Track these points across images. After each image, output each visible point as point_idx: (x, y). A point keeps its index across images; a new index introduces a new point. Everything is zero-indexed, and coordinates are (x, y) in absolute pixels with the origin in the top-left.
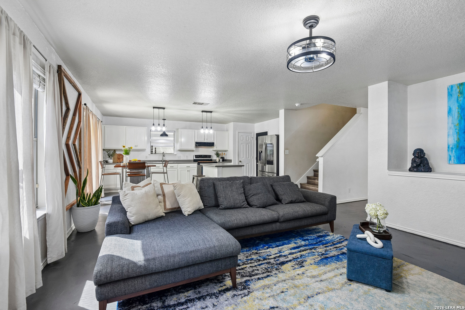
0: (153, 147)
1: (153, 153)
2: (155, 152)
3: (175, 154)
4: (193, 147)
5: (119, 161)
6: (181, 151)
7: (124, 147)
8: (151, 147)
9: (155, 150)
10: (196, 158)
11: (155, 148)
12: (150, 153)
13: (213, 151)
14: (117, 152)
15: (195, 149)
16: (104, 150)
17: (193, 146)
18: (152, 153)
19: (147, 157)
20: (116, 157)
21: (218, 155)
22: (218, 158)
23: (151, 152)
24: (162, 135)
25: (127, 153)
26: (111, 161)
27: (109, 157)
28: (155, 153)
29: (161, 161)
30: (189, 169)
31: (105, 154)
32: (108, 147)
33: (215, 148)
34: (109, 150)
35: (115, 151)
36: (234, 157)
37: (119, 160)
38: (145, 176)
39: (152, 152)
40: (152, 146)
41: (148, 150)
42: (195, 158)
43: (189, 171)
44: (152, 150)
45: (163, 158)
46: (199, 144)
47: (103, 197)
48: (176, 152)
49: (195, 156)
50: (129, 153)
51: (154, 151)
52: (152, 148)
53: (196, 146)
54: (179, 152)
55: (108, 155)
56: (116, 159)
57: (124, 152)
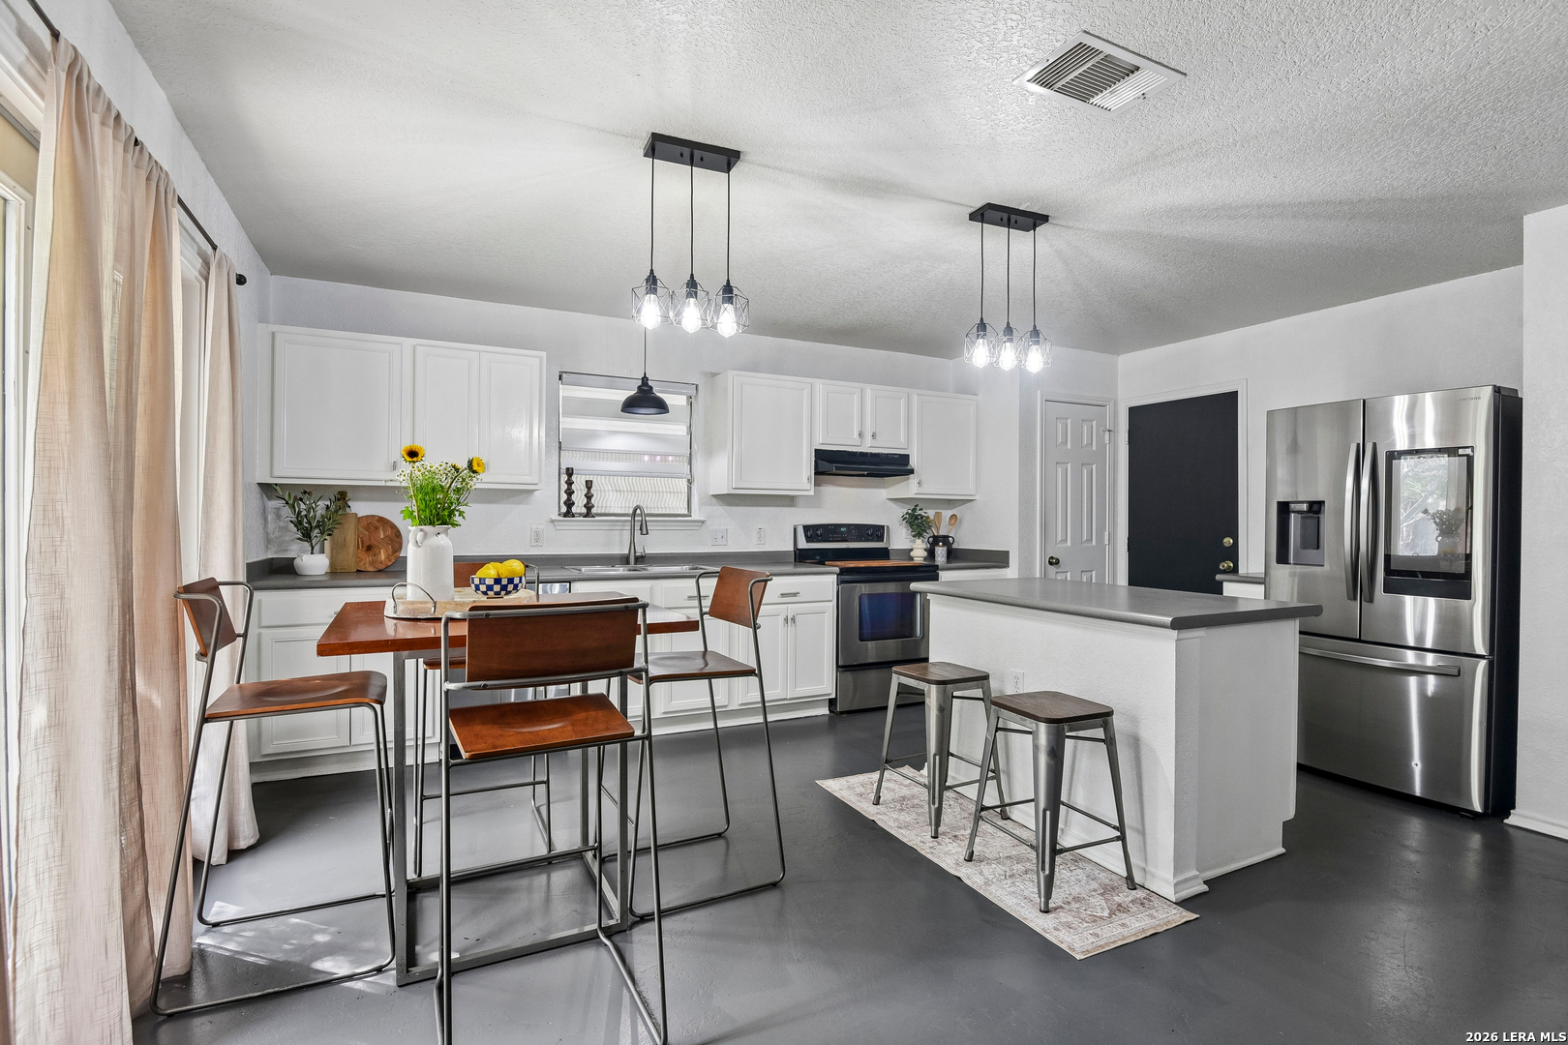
0: (574, 478)
1: (574, 510)
2: (589, 507)
3: (695, 516)
4: (805, 480)
5: (372, 563)
6: (729, 499)
7: (413, 454)
8: (564, 478)
9: (589, 497)
10: (809, 539)
11: (589, 484)
12: (555, 516)
13: (891, 504)
14: (360, 508)
15: (812, 493)
16: (267, 489)
17: (799, 476)
18: (568, 514)
19: (537, 537)
20: (350, 534)
21: (917, 523)
22: (919, 541)
23: (564, 509)
24: (630, 406)
25: (439, 510)
26: (315, 562)
27: (307, 536)
28: (584, 510)
29: (624, 560)
30: (791, 610)
31: (278, 517)
32: (293, 470)
33: (908, 488)
34: (307, 491)
35: (342, 496)
36: (1025, 538)
37: (368, 559)
38: (630, 736)
39: (569, 504)
40: (570, 472)
41: (549, 496)
42: (803, 544)
43: (793, 619)
44: (570, 493)
45: (632, 542)
46: (832, 464)
47: (251, 848)
48: (701, 504)
49: (806, 528)
50: (451, 514)
51: (579, 499)
52: (570, 483)
53: (818, 473)
54: (720, 510)
55: (298, 524)
56: (352, 548)
57: (413, 505)
